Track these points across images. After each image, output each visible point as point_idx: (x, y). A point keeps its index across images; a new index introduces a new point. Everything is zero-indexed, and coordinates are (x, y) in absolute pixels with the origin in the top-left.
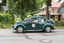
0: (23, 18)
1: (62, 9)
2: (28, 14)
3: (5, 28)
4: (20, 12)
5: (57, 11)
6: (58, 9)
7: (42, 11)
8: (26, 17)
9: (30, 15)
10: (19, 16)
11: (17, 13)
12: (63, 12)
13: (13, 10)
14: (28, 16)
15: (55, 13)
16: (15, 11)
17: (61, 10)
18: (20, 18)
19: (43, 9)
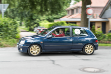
0: (32, 27)
3: (5, 47)
5: (99, 14)
6: (102, 9)
7: (70, 14)
8: (38, 25)
9: (45, 21)
14: (42, 24)
17: (107, 12)
18: (24, 27)
19: (72, 10)
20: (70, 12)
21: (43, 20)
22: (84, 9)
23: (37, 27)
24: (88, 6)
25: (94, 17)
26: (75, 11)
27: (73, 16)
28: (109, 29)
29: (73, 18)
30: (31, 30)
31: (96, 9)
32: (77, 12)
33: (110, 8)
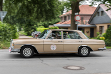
0: (30, 32)
1: (97, 17)
2: (39, 24)
4: (24, 21)
5: (88, 21)
6: (90, 17)
8: (35, 30)
9: (42, 26)
10: (22, 29)
11: (18, 23)
12: (98, 22)
13: (13, 18)
14: (38, 29)
15: (85, 23)
16: (15, 19)
17: (95, 19)
18: (23, 32)
19: (65, 17)
20: (63, 19)
21: (40, 26)
22: (73, 16)
23: (34, 32)
24: (76, 14)
25: (83, 24)
26: (67, 18)
27: (66, 22)
29: (65, 24)
30: (29, 34)
32: (69, 19)
33: (97, 15)
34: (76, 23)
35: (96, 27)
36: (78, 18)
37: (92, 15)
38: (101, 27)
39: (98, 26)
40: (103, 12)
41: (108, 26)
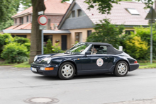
1: (71, 18)
5: (57, 24)
12: (72, 27)
15: (53, 28)
17: (68, 21)
19: (21, 18)
20: (18, 20)
22: (35, 16)
25: (50, 29)
26: (25, 19)
27: (22, 26)
28: (71, 43)
29: (21, 29)
31: (54, 17)
32: (27, 21)
33: (71, 15)
34: (41, 28)
35: (70, 34)
36: (43, 20)
37: (64, 16)
38: (78, 35)
39: (73, 33)
40: (80, 11)
41: (88, 32)
